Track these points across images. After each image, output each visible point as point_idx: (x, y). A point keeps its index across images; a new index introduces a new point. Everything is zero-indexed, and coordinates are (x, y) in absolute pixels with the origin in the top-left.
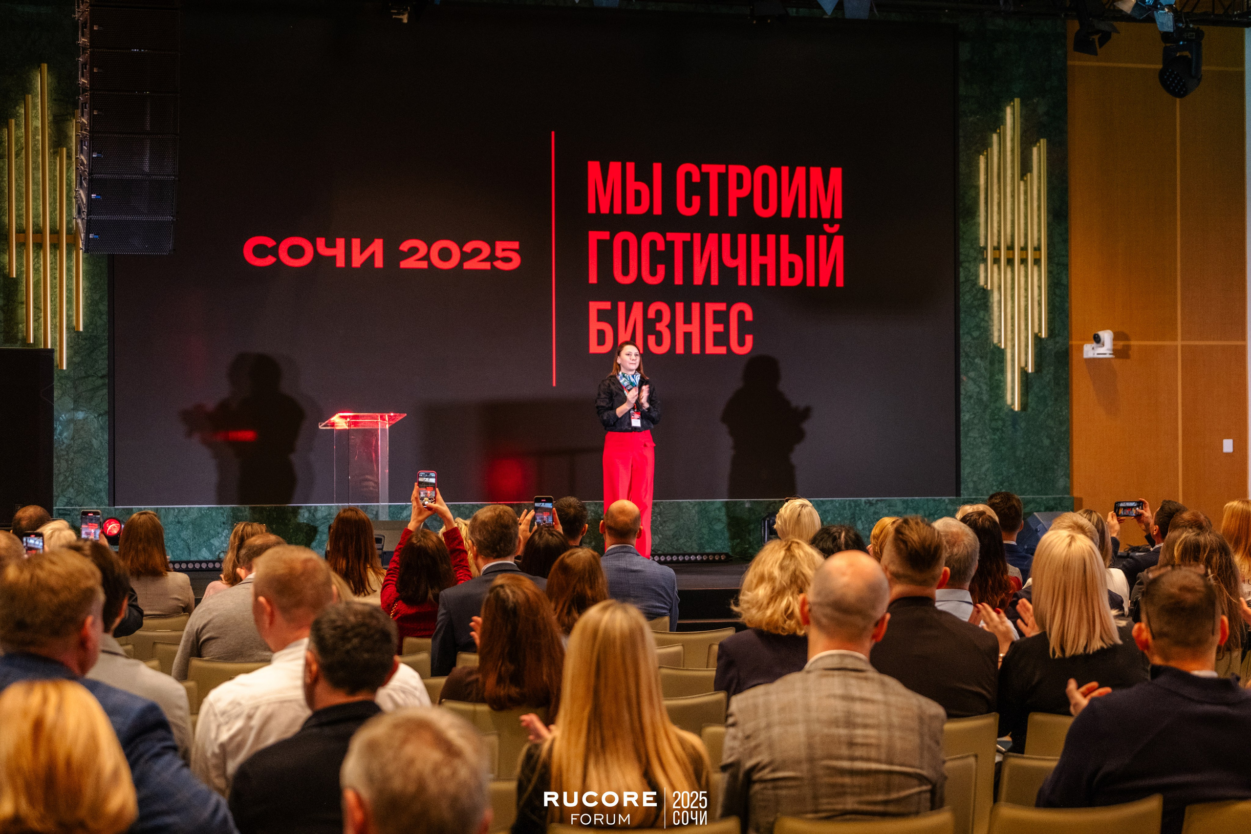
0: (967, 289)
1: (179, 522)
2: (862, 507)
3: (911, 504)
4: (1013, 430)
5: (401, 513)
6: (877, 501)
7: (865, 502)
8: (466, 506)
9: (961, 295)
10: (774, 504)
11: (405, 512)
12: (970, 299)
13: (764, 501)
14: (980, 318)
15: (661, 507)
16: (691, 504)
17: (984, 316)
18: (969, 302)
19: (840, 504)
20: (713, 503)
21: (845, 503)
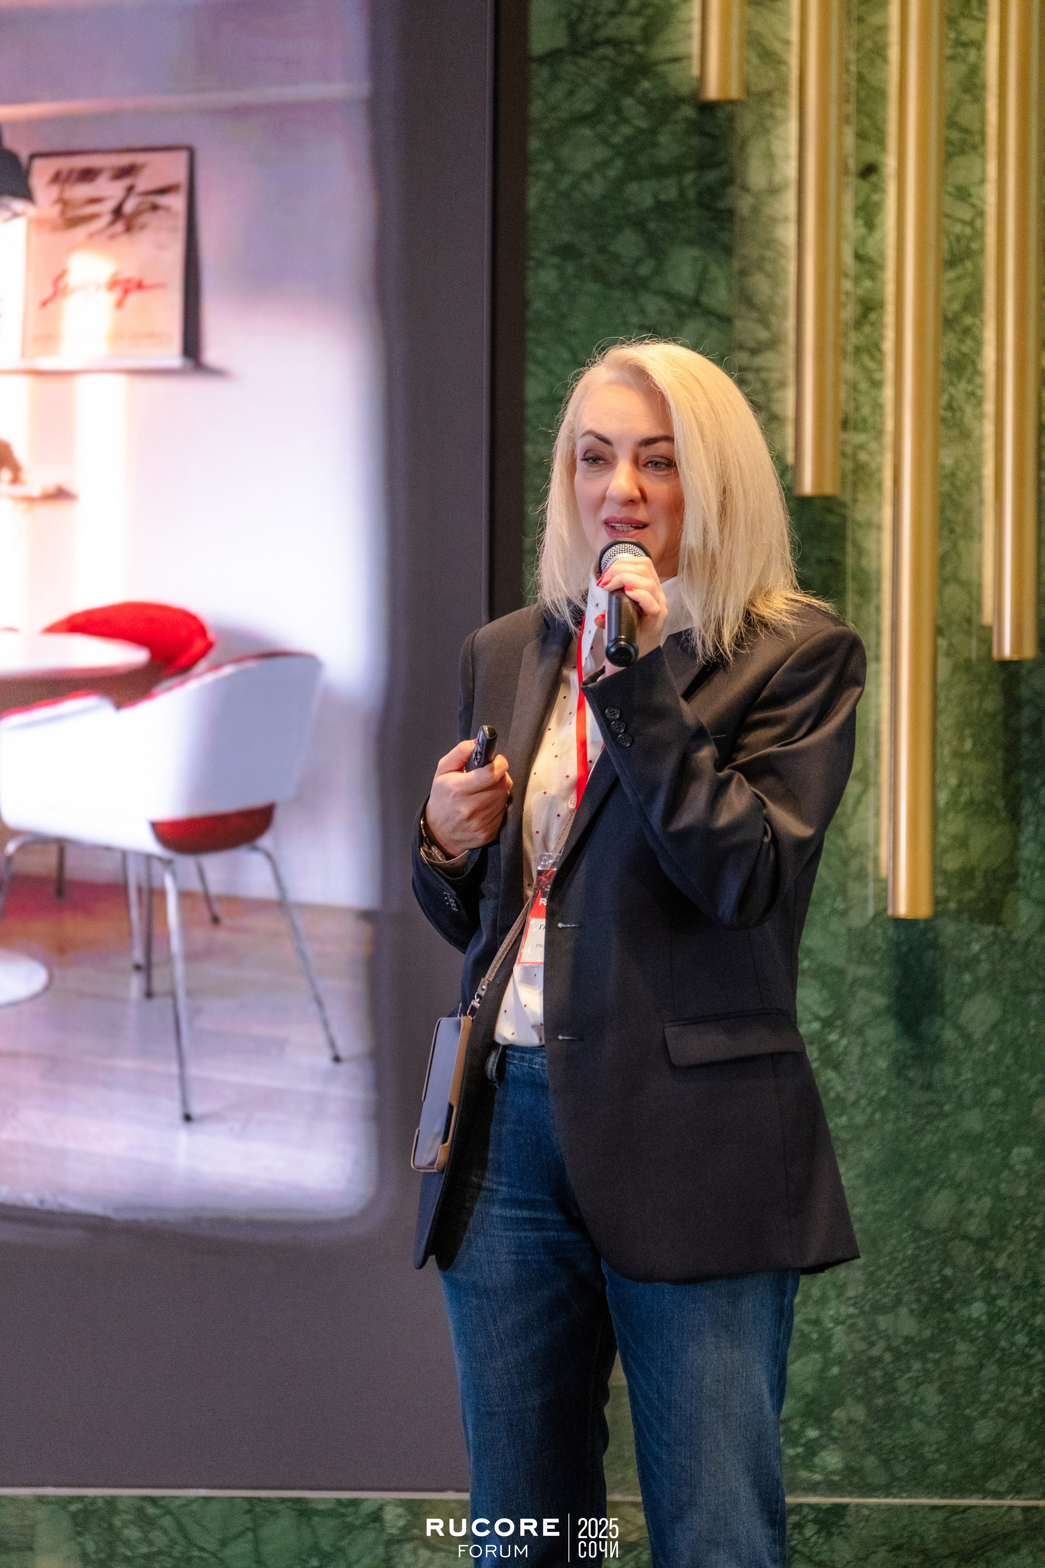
0: (583, 101)
4: (906, 1045)
9: (534, 144)
12: (602, 166)
14: (670, 296)
17: (703, 281)
18: (596, 188)
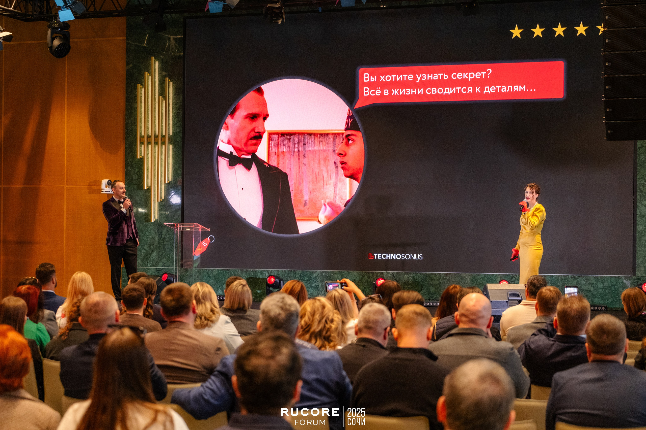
1: (208, 276)
2: (569, 280)
3: (600, 279)
5: (313, 275)
6: (579, 276)
7: (571, 277)
8: (346, 272)
10: (515, 277)
11: (314, 274)
13: (510, 275)
15: (450, 276)
16: (467, 275)
19: (555, 278)
20: (479, 275)
21: (558, 277)
